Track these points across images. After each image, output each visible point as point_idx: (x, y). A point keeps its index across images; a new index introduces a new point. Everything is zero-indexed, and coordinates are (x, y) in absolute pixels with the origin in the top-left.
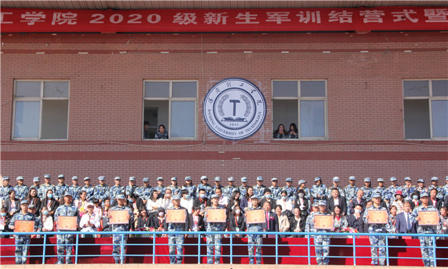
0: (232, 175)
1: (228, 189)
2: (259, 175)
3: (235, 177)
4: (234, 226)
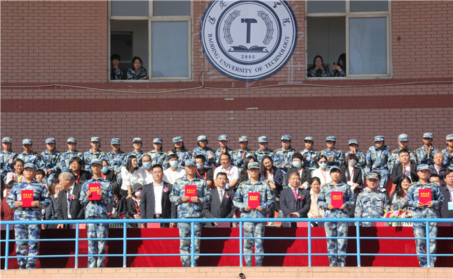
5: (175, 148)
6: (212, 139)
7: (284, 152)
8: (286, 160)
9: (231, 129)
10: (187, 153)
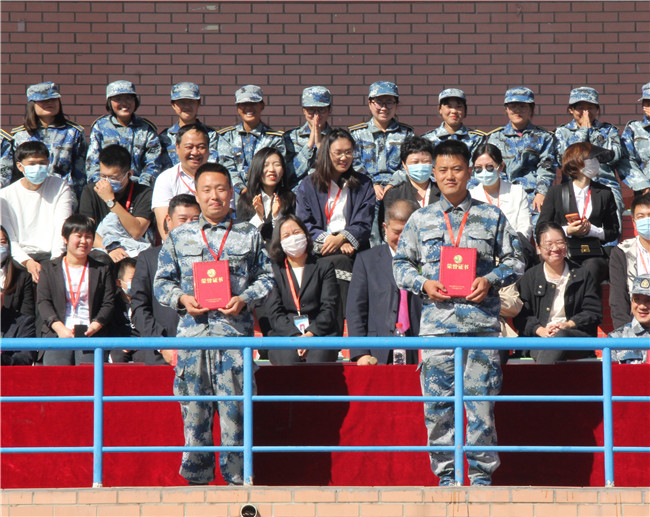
0: (251, 77)
1: (238, 141)
2: (380, 76)
3: (265, 83)
4: (286, 310)
5: (37, 118)
6: (151, 90)
7: (376, 135)
8: (382, 158)
9: (208, 59)
10: (71, 132)
